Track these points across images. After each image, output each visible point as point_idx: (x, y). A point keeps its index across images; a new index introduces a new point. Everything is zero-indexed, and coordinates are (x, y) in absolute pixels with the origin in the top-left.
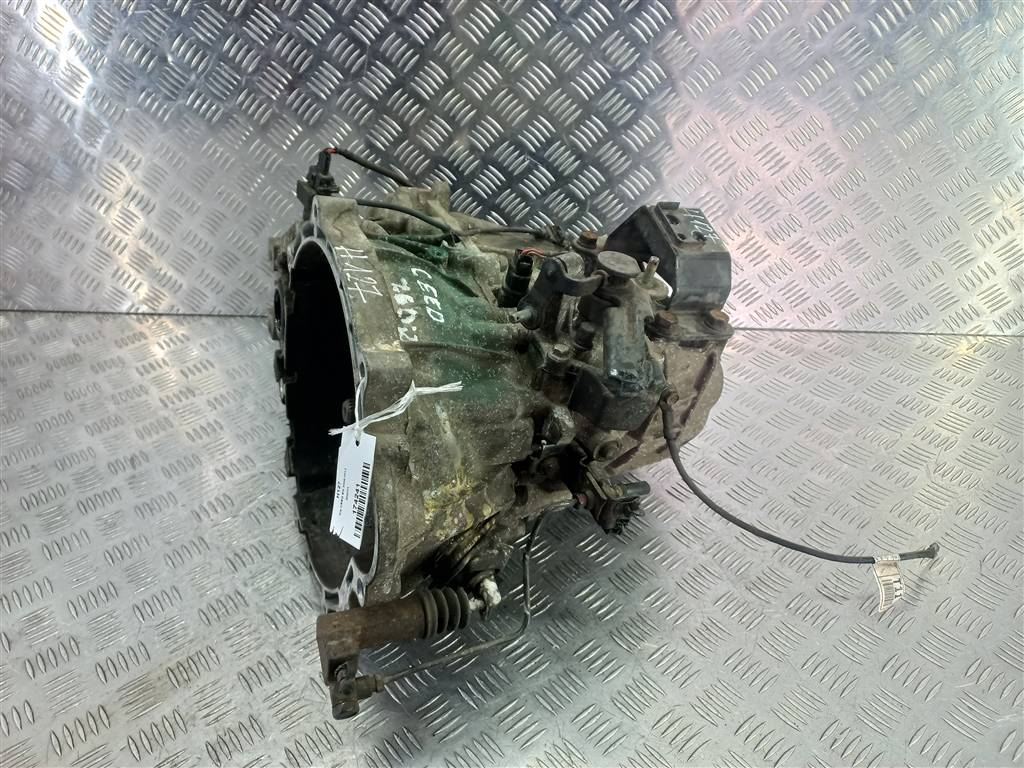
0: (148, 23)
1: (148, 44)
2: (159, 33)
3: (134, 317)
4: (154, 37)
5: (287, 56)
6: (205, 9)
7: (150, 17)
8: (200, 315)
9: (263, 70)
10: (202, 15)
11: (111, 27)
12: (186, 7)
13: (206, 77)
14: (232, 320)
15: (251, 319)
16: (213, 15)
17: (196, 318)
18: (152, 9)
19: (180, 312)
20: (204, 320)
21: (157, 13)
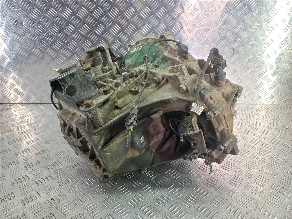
0: (17, 13)
1: (17, 19)
2: (21, 16)
3: (8, 105)
4: (19, 17)
5: (59, 22)
6: (35, 9)
7: (18, 11)
8: (30, 104)
9: (51, 27)
10: (34, 10)
11: (6, 14)
12: (29, 8)
13: (34, 29)
14: (39, 104)
15: (45, 104)
16: (37, 10)
17: (28, 105)
18: (19, 9)
19: (23, 103)
20: (30, 105)
21: (20, 10)
